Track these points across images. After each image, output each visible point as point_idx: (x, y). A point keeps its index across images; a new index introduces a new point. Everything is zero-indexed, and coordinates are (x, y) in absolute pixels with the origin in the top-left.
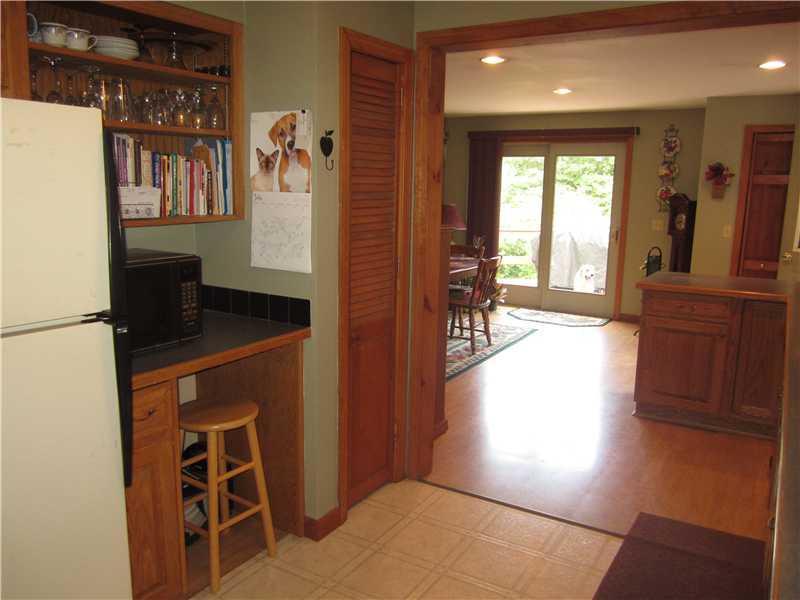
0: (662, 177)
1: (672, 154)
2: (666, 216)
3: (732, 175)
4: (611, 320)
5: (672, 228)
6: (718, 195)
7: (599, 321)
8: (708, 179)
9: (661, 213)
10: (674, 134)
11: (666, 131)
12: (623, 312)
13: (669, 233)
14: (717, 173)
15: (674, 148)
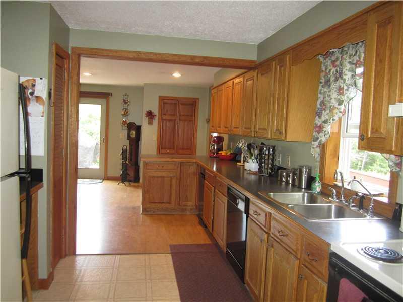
0: (122, 115)
1: (127, 105)
2: (126, 132)
3: (155, 115)
4: (104, 180)
5: (129, 138)
6: (150, 123)
7: (99, 181)
8: (146, 116)
9: (124, 131)
10: (126, 97)
11: (124, 95)
12: (108, 175)
13: (128, 139)
14: (150, 114)
15: (127, 103)
